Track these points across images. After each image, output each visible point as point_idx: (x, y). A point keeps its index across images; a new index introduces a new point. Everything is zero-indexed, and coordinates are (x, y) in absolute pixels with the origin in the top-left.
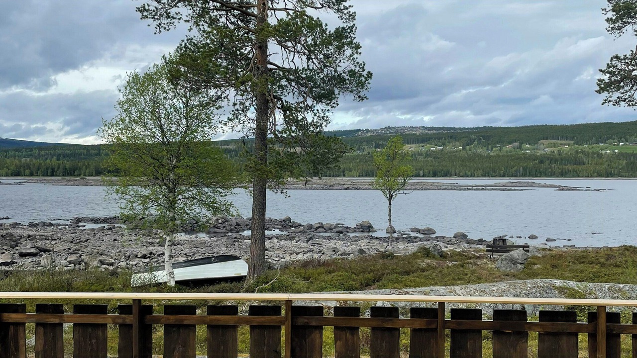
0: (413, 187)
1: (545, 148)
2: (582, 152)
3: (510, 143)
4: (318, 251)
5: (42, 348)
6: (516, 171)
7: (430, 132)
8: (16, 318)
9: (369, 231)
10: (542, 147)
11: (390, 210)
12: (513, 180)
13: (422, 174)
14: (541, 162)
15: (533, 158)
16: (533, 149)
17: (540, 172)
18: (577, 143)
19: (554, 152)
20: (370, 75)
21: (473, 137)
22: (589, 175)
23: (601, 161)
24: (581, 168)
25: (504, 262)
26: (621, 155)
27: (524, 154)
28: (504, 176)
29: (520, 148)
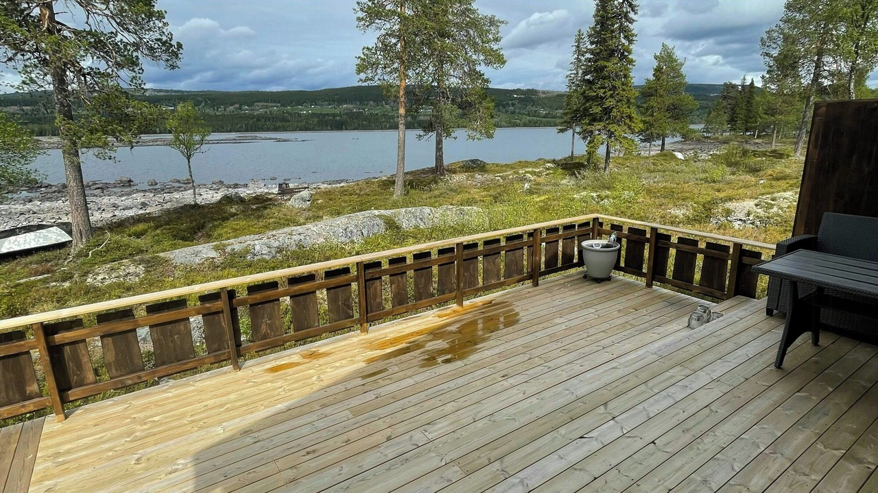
0: (155, 143)
1: (259, 109)
2: (287, 112)
3: (232, 105)
4: (96, 208)
5: (114, 359)
6: (240, 127)
7: (159, 94)
8: (74, 337)
9: (130, 186)
10: (257, 108)
11: (190, 167)
12: (238, 134)
13: (158, 132)
14: (258, 120)
15: (251, 117)
16: (251, 110)
17: (259, 128)
18: (282, 105)
19: (266, 112)
20: (180, 46)
21: (200, 99)
22: (294, 130)
23: (300, 119)
24: (287, 124)
25: (297, 201)
26: (313, 115)
27: (244, 114)
28: (230, 132)
29: (240, 109)
